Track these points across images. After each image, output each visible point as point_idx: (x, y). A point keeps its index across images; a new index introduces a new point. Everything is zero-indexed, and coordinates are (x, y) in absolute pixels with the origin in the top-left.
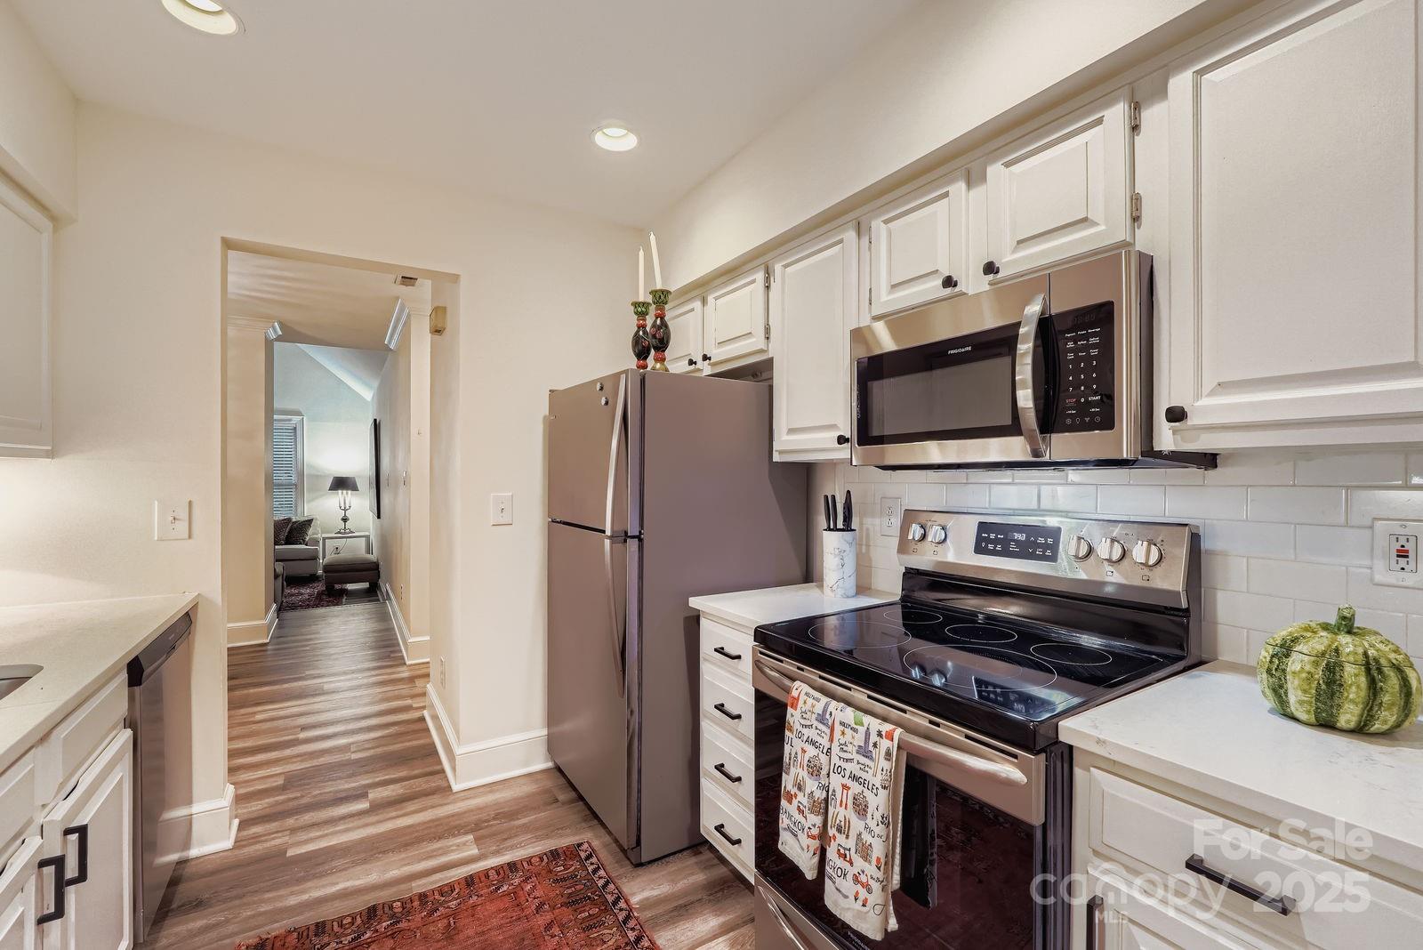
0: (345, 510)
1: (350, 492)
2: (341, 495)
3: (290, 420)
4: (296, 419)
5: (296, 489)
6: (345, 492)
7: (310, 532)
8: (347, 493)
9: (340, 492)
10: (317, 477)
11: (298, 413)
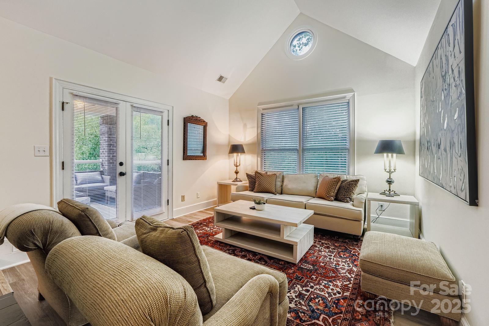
0: (390, 172)
1: (395, 155)
2: (387, 159)
3: (344, 97)
4: (349, 95)
5: (349, 152)
6: (390, 155)
7: (357, 190)
8: (392, 156)
9: (385, 155)
10: (364, 142)
11: (352, 91)
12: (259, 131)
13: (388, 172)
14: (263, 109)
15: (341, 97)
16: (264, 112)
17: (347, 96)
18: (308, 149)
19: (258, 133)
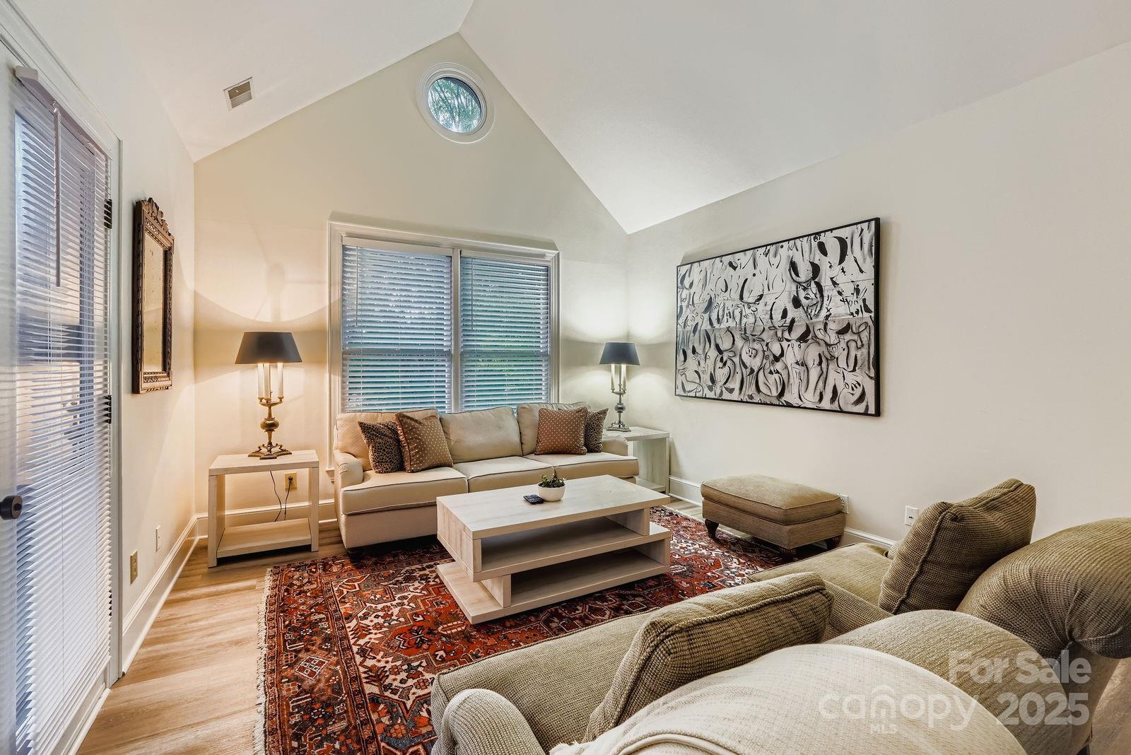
3: (543, 256)
4: (550, 254)
5: (550, 361)
11: (552, 246)
12: (337, 295)
13: (617, 393)
14: (350, 235)
15: (536, 253)
16: (349, 242)
17: (547, 255)
18: (473, 352)
19: (332, 301)
